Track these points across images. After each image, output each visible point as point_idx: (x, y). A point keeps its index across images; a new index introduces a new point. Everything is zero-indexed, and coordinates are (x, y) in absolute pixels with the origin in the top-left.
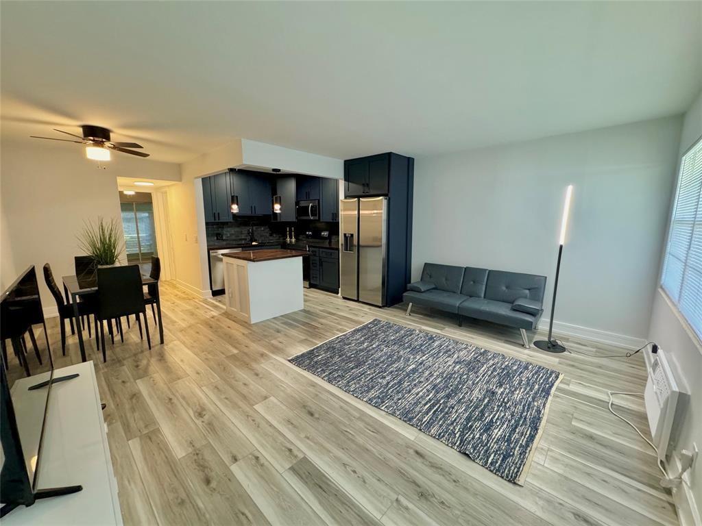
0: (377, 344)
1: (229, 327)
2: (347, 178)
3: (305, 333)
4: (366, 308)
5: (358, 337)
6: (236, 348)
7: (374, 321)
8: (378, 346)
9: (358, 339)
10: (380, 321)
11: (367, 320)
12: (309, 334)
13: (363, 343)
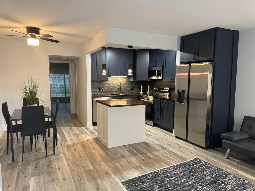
0: (193, 181)
1: (94, 149)
2: (182, 49)
3: (140, 161)
4: (192, 147)
5: (179, 172)
6: (93, 165)
7: (195, 160)
8: (194, 183)
9: (178, 174)
10: (200, 160)
11: (190, 158)
12: (143, 162)
13: (181, 178)
